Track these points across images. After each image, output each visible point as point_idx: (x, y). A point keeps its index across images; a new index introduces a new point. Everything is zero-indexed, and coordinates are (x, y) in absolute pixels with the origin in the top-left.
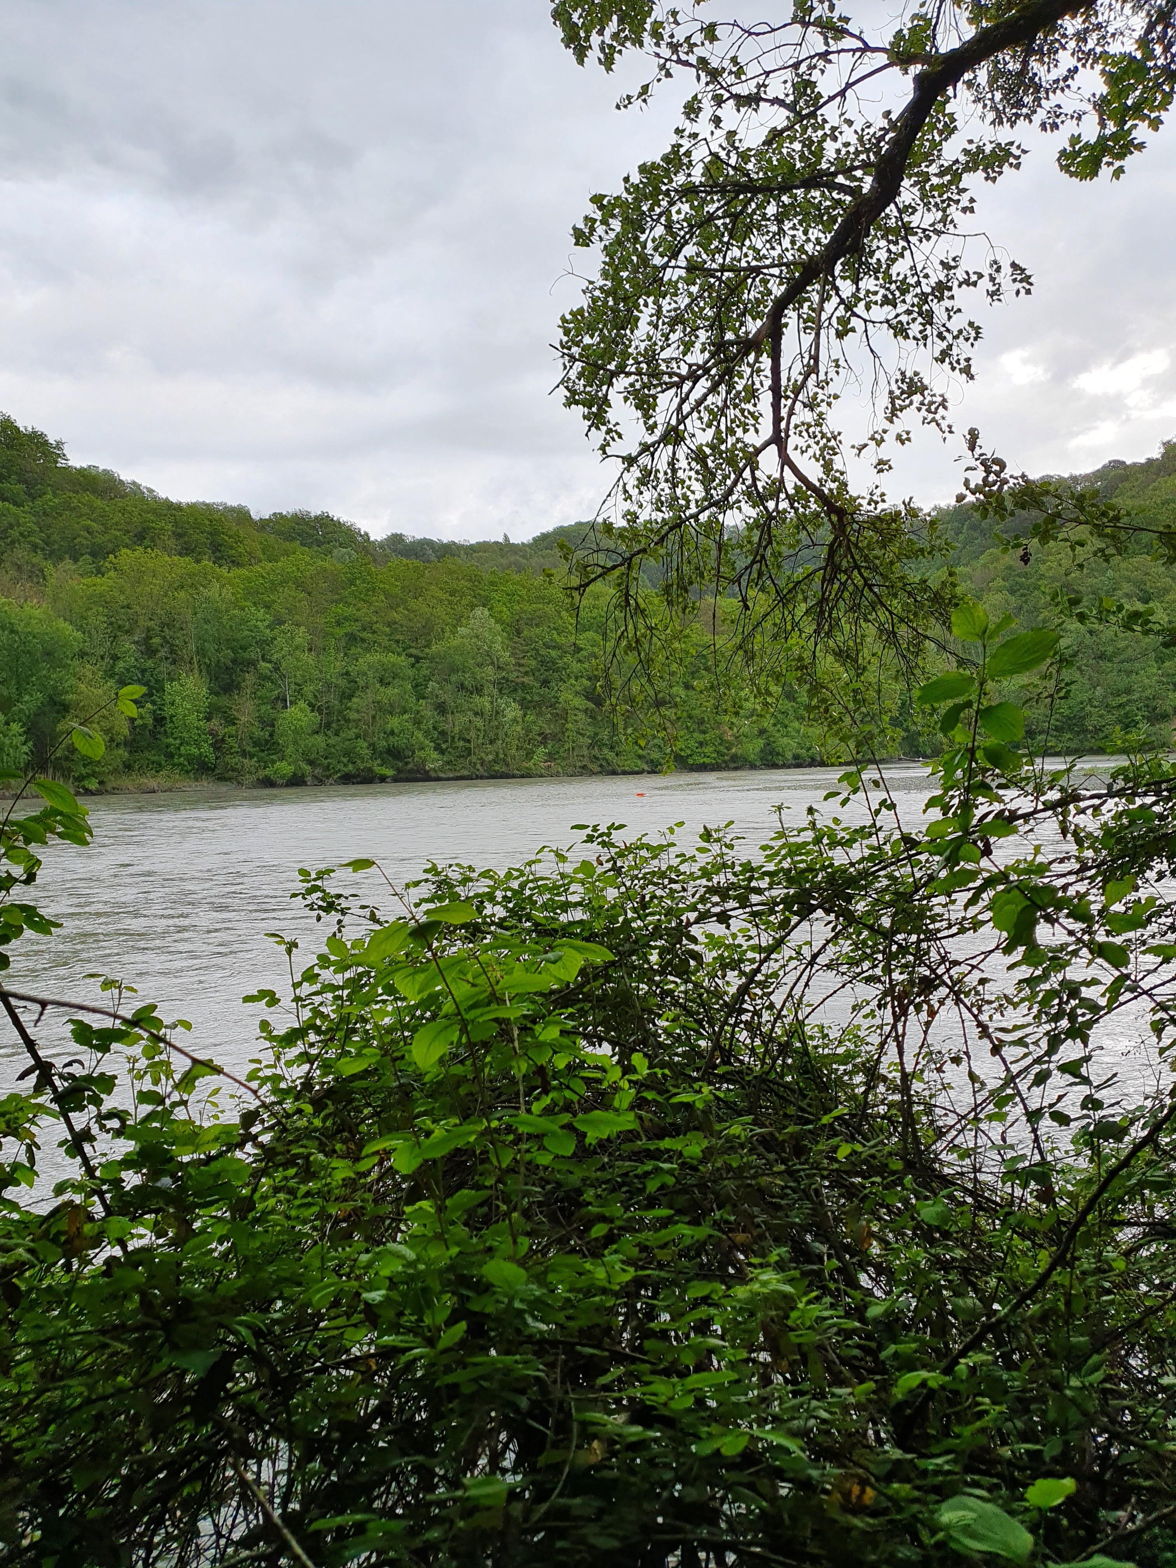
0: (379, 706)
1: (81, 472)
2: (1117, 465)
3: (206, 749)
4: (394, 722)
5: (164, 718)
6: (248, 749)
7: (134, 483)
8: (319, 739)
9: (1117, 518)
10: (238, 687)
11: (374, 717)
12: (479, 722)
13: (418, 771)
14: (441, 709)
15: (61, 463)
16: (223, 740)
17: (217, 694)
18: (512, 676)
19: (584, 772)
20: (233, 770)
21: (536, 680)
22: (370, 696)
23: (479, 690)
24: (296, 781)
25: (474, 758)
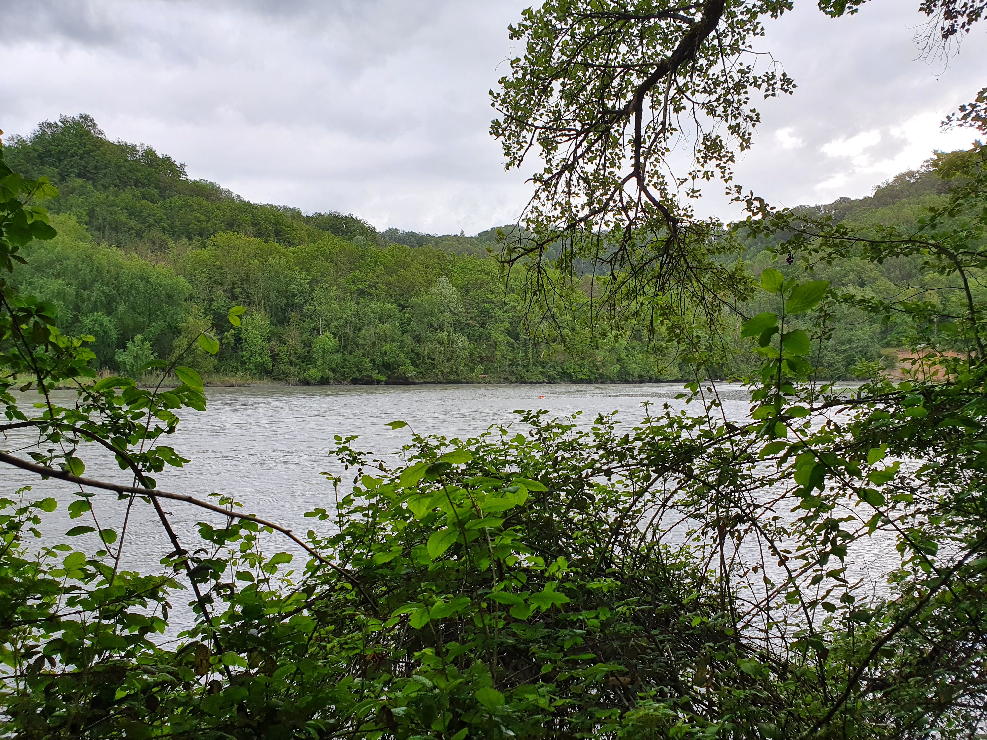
0: (377, 335)
1: (195, 183)
2: (844, 200)
3: (267, 359)
4: (387, 347)
5: (241, 339)
6: (294, 360)
7: (228, 191)
8: (339, 355)
9: (845, 233)
10: (288, 321)
11: (374, 343)
12: (441, 348)
13: (401, 378)
14: (417, 339)
15: (183, 177)
16: (278, 354)
17: (276, 325)
18: (463, 320)
19: (506, 381)
20: (284, 373)
21: (478, 322)
22: (371, 329)
23: (441, 327)
24: (323, 382)
25: (437, 371)
